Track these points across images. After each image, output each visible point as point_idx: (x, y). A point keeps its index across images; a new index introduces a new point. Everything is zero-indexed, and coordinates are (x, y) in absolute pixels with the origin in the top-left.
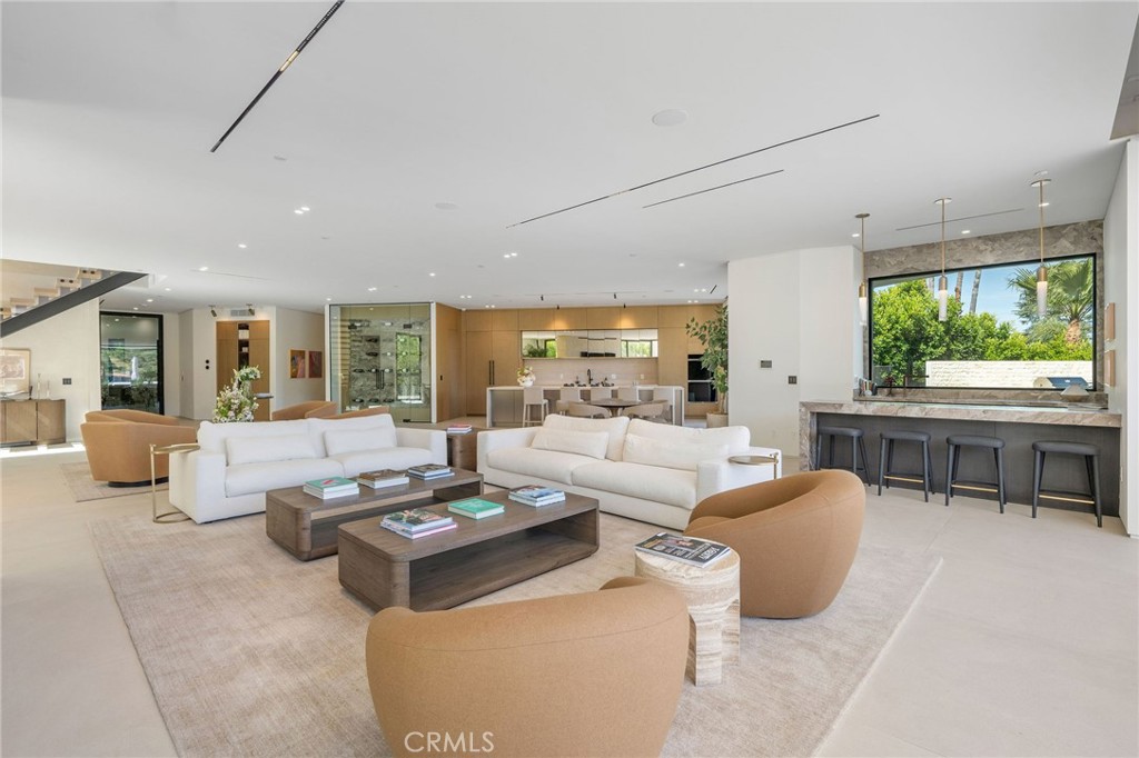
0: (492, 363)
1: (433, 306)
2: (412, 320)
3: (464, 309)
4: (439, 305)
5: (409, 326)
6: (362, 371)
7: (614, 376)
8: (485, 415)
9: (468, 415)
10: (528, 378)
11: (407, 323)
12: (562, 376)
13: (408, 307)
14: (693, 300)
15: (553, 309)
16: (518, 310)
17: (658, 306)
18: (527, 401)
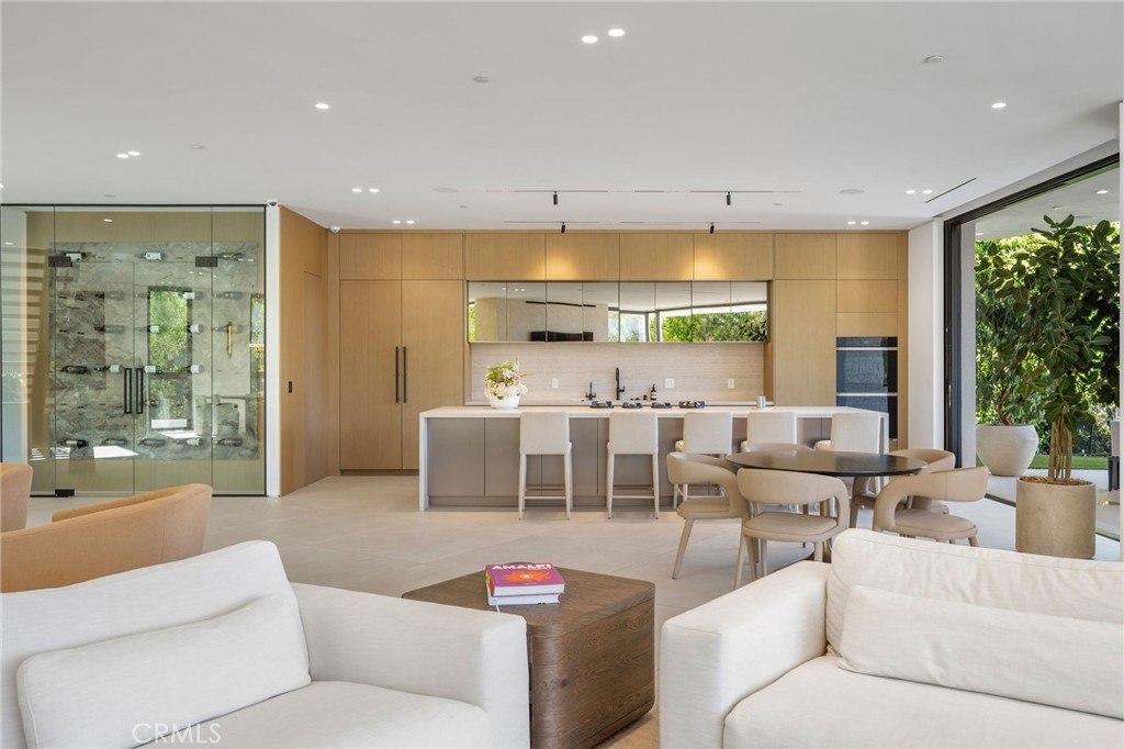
0: (401, 355)
1: (273, 216)
2: (217, 250)
3: (336, 228)
4: (286, 213)
5: (209, 262)
6: (83, 371)
7: (670, 383)
8: (415, 472)
9: (344, 472)
10: (513, 389)
11: (207, 252)
12: (555, 383)
13: (210, 217)
14: (859, 219)
15: (547, 234)
16: (464, 234)
17: (775, 233)
18: (526, 448)
